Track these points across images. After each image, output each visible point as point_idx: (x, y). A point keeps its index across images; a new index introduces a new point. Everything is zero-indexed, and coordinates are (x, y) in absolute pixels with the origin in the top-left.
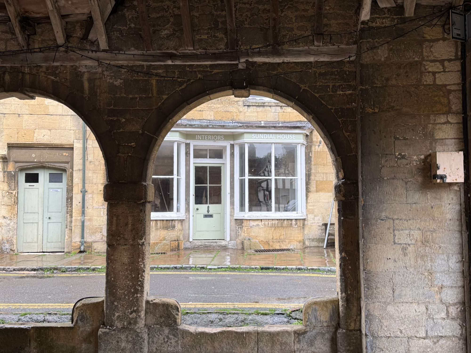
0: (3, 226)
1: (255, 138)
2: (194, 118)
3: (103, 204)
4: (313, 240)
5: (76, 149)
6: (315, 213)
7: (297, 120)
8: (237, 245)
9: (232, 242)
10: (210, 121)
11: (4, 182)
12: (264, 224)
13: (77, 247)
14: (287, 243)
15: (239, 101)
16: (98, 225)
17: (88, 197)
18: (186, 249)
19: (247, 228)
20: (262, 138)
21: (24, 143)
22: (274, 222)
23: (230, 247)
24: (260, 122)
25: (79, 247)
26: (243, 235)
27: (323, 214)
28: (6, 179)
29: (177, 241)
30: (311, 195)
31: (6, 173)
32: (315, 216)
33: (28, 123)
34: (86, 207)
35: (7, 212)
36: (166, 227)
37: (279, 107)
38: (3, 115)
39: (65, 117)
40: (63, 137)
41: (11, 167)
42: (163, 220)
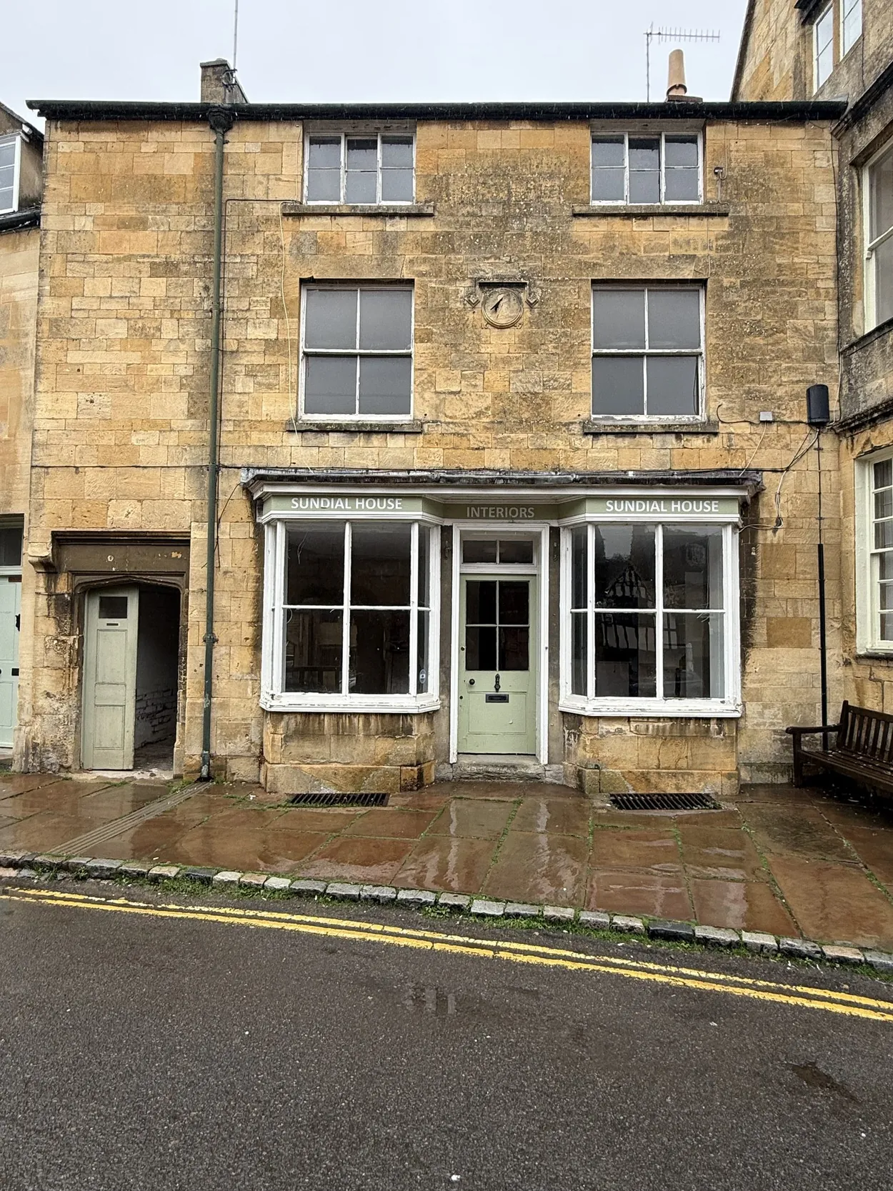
0: (44, 713)
1: (614, 512)
2: (462, 467)
3: (252, 670)
4: (759, 767)
5: (194, 544)
6: (766, 700)
7: (719, 467)
8: (565, 776)
9: (555, 767)
10: (500, 472)
11: (48, 616)
12: (636, 730)
13: (193, 769)
14: (696, 779)
15: (572, 423)
16: (239, 717)
17: (219, 651)
18: (441, 781)
19: (592, 737)
20: (632, 509)
21: (85, 530)
22: (661, 724)
23: (548, 780)
24: (625, 472)
25: (198, 768)
26: (582, 753)
27: (785, 701)
28: (53, 611)
29: (417, 765)
30: (754, 654)
31: (54, 597)
32: (765, 707)
33: (95, 487)
34: (214, 676)
35: (54, 684)
36: (390, 732)
37: (674, 436)
38: (43, 469)
39: (172, 471)
40: (168, 517)
41: (63, 586)
42: (383, 715)
